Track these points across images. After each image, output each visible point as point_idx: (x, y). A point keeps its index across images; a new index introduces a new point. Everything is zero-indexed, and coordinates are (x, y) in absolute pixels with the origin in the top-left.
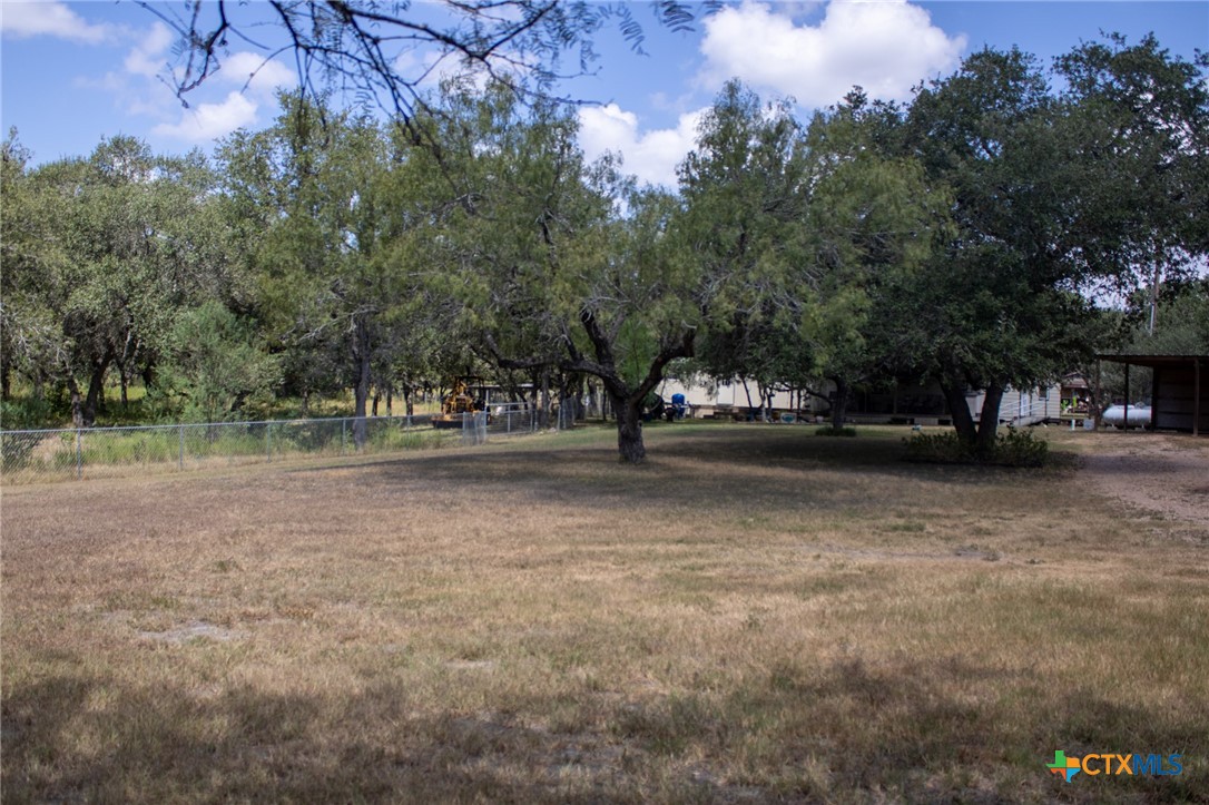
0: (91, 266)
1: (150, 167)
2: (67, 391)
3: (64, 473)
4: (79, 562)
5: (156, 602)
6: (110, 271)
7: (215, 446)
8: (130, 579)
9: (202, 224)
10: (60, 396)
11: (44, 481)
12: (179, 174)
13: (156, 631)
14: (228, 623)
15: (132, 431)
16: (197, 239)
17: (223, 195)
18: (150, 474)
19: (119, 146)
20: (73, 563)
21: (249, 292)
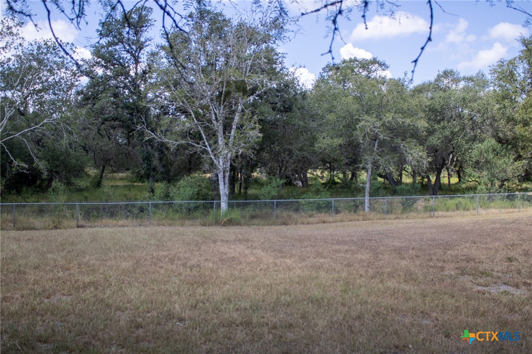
0: (436, 126)
1: (459, 81)
2: (426, 180)
3: (427, 214)
4: (445, 253)
5: (482, 273)
6: (444, 128)
7: (492, 204)
8: (468, 262)
9: (484, 104)
10: (422, 182)
11: (419, 218)
12: (472, 83)
13: (484, 286)
14: (517, 286)
15: (454, 197)
16: (482, 111)
17: (495, 90)
18: (463, 216)
19: (446, 74)
20: (442, 253)
21: (507, 134)
